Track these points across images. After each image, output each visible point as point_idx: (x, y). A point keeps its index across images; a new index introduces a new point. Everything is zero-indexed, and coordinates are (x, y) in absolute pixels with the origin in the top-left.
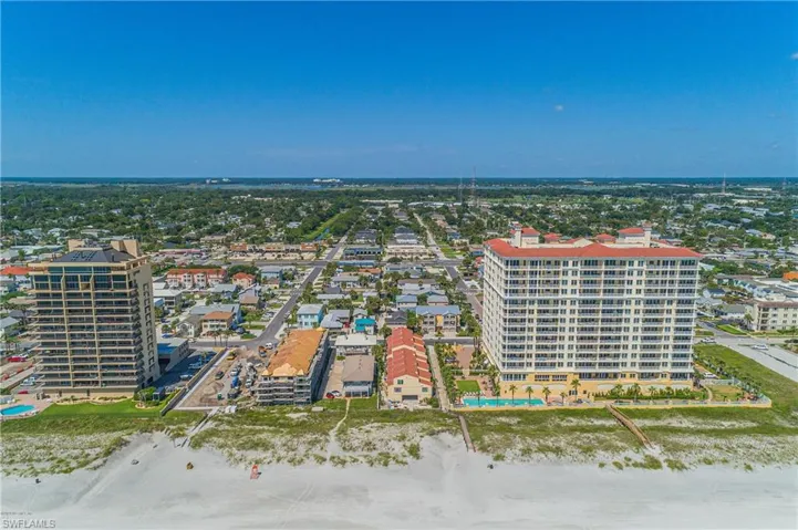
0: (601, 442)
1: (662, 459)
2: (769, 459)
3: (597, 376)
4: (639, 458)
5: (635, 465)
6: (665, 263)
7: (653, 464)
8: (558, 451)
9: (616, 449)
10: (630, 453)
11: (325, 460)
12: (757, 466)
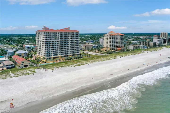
0: (70, 64)
1: (80, 64)
2: (94, 62)
3: (64, 56)
4: (77, 65)
5: (77, 66)
6: (74, 33)
7: (79, 65)
8: (63, 66)
9: (73, 65)
10: (75, 65)
11: (12, 77)
12: (93, 63)
